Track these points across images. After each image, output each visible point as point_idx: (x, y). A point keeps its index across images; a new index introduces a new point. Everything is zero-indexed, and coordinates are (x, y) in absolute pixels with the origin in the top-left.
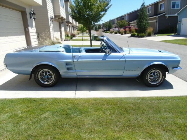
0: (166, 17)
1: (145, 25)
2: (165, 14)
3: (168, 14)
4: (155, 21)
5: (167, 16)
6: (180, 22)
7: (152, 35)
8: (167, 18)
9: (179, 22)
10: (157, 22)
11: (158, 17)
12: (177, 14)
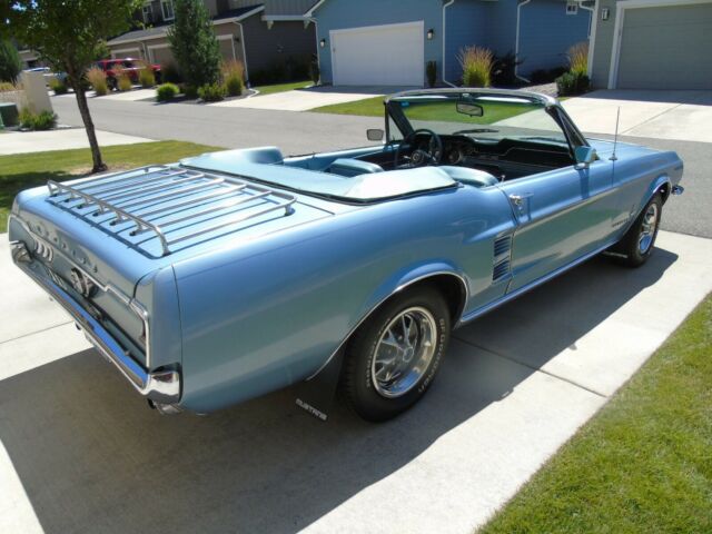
0: (266, 22)
1: (208, 54)
2: (261, 13)
3: (271, 14)
4: (230, 36)
5: (270, 19)
6: (324, 41)
7: (244, 90)
8: (270, 27)
9: (322, 44)
10: (237, 40)
11: (242, 21)
12: (309, 14)
